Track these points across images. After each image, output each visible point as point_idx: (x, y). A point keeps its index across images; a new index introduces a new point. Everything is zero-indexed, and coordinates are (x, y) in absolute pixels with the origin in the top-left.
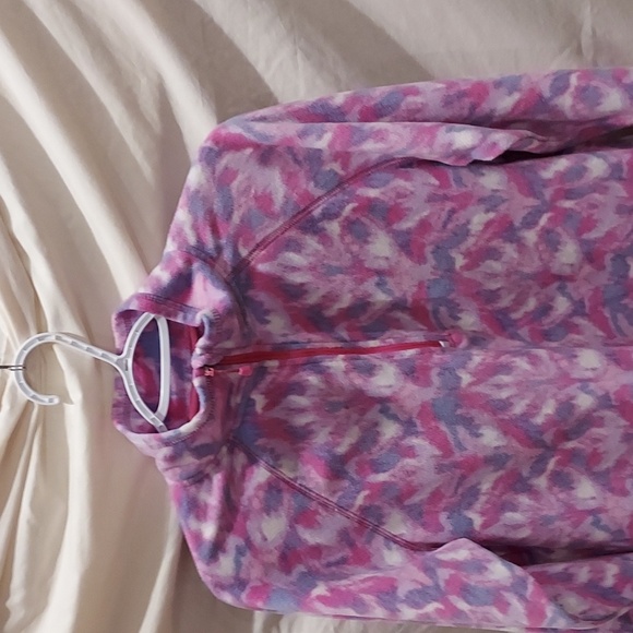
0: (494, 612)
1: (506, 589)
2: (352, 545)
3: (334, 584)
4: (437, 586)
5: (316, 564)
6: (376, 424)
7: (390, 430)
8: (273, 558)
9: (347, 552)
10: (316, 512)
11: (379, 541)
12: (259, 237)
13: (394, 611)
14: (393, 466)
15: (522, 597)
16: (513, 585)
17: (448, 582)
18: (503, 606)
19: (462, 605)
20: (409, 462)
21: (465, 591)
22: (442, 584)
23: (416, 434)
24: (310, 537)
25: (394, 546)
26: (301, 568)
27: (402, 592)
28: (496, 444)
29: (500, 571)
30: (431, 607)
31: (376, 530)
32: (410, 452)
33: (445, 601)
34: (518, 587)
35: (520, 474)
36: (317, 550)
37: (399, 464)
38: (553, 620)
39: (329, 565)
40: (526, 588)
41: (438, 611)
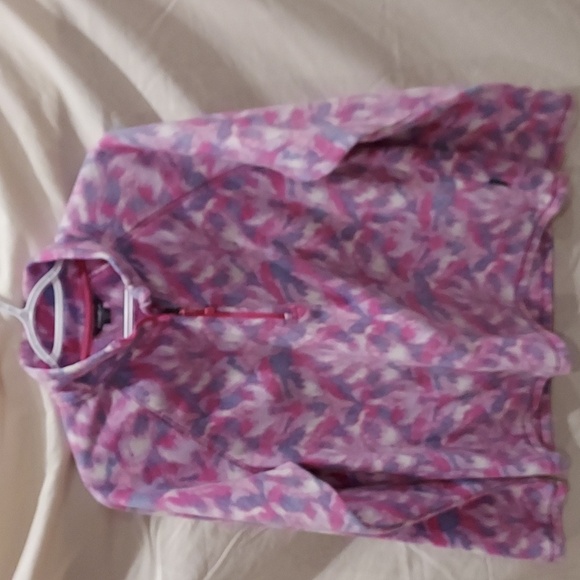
0: (305, 518)
1: (315, 500)
2: (202, 465)
3: (183, 490)
4: (262, 495)
5: (172, 477)
6: (224, 372)
7: (235, 378)
8: (138, 469)
9: (198, 471)
10: (174, 437)
11: (224, 463)
12: (141, 218)
13: (227, 512)
14: (236, 405)
15: (326, 508)
16: (320, 498)
17: (271, 493)
18: (312, 514)
19: (280, 511)
20: (248, 404)
21: (283, 500)
22: (266, 493)
23: (256, 382)
24: (168, 455)
25: (237, 468)
26: (160, 480)
27: (235, 497)
28: (315, 394)
29: (312, 486)
30: (257, 511)
31: (222, 455)
32: (249, 396)
33: (267, 506)
34: (324, 500)
35: (337, 422)
36: (174, 467)
37: (240, 405)
38: (350, 526)
39: (183, 479)
40: (329, 500)
41: (261, 514)
